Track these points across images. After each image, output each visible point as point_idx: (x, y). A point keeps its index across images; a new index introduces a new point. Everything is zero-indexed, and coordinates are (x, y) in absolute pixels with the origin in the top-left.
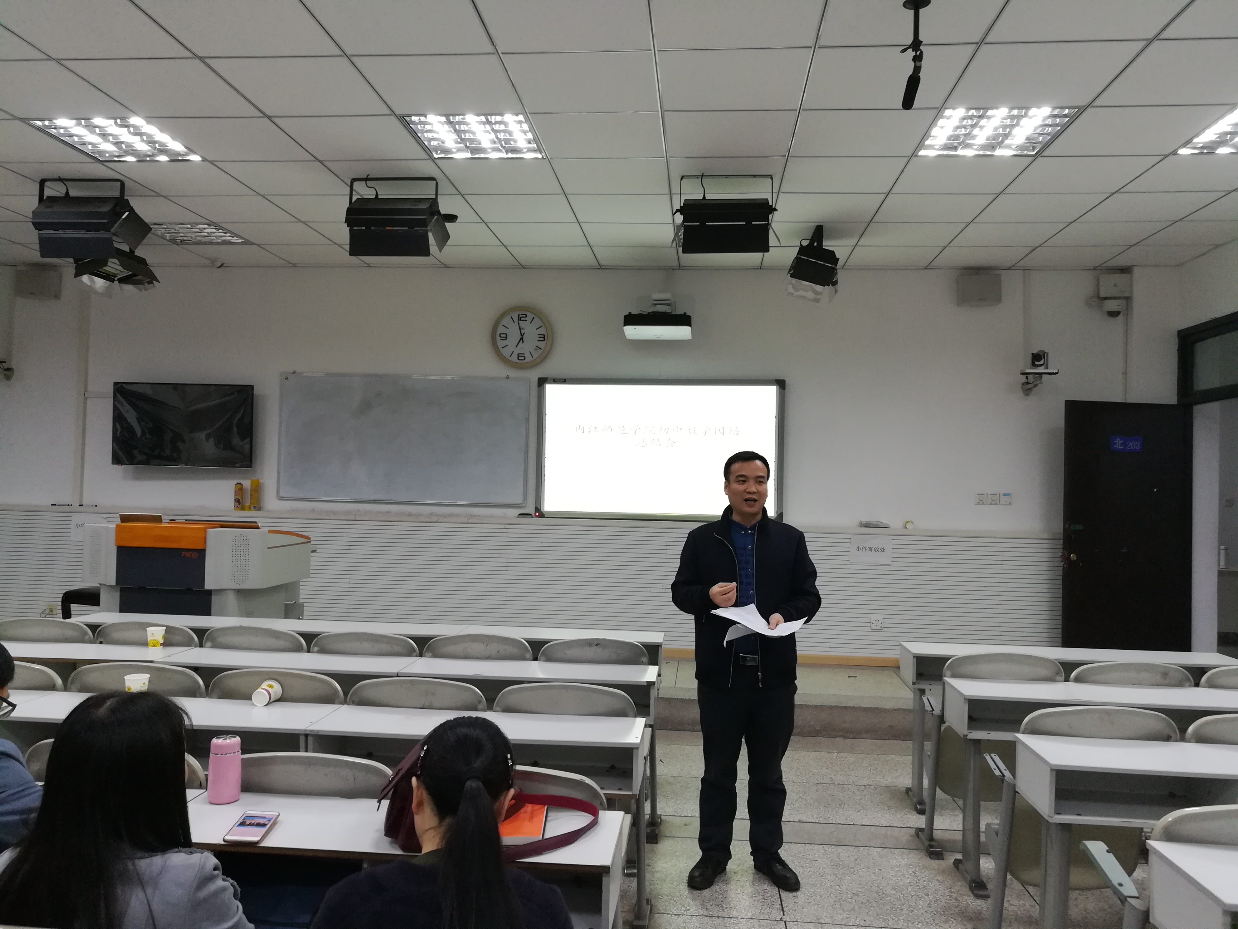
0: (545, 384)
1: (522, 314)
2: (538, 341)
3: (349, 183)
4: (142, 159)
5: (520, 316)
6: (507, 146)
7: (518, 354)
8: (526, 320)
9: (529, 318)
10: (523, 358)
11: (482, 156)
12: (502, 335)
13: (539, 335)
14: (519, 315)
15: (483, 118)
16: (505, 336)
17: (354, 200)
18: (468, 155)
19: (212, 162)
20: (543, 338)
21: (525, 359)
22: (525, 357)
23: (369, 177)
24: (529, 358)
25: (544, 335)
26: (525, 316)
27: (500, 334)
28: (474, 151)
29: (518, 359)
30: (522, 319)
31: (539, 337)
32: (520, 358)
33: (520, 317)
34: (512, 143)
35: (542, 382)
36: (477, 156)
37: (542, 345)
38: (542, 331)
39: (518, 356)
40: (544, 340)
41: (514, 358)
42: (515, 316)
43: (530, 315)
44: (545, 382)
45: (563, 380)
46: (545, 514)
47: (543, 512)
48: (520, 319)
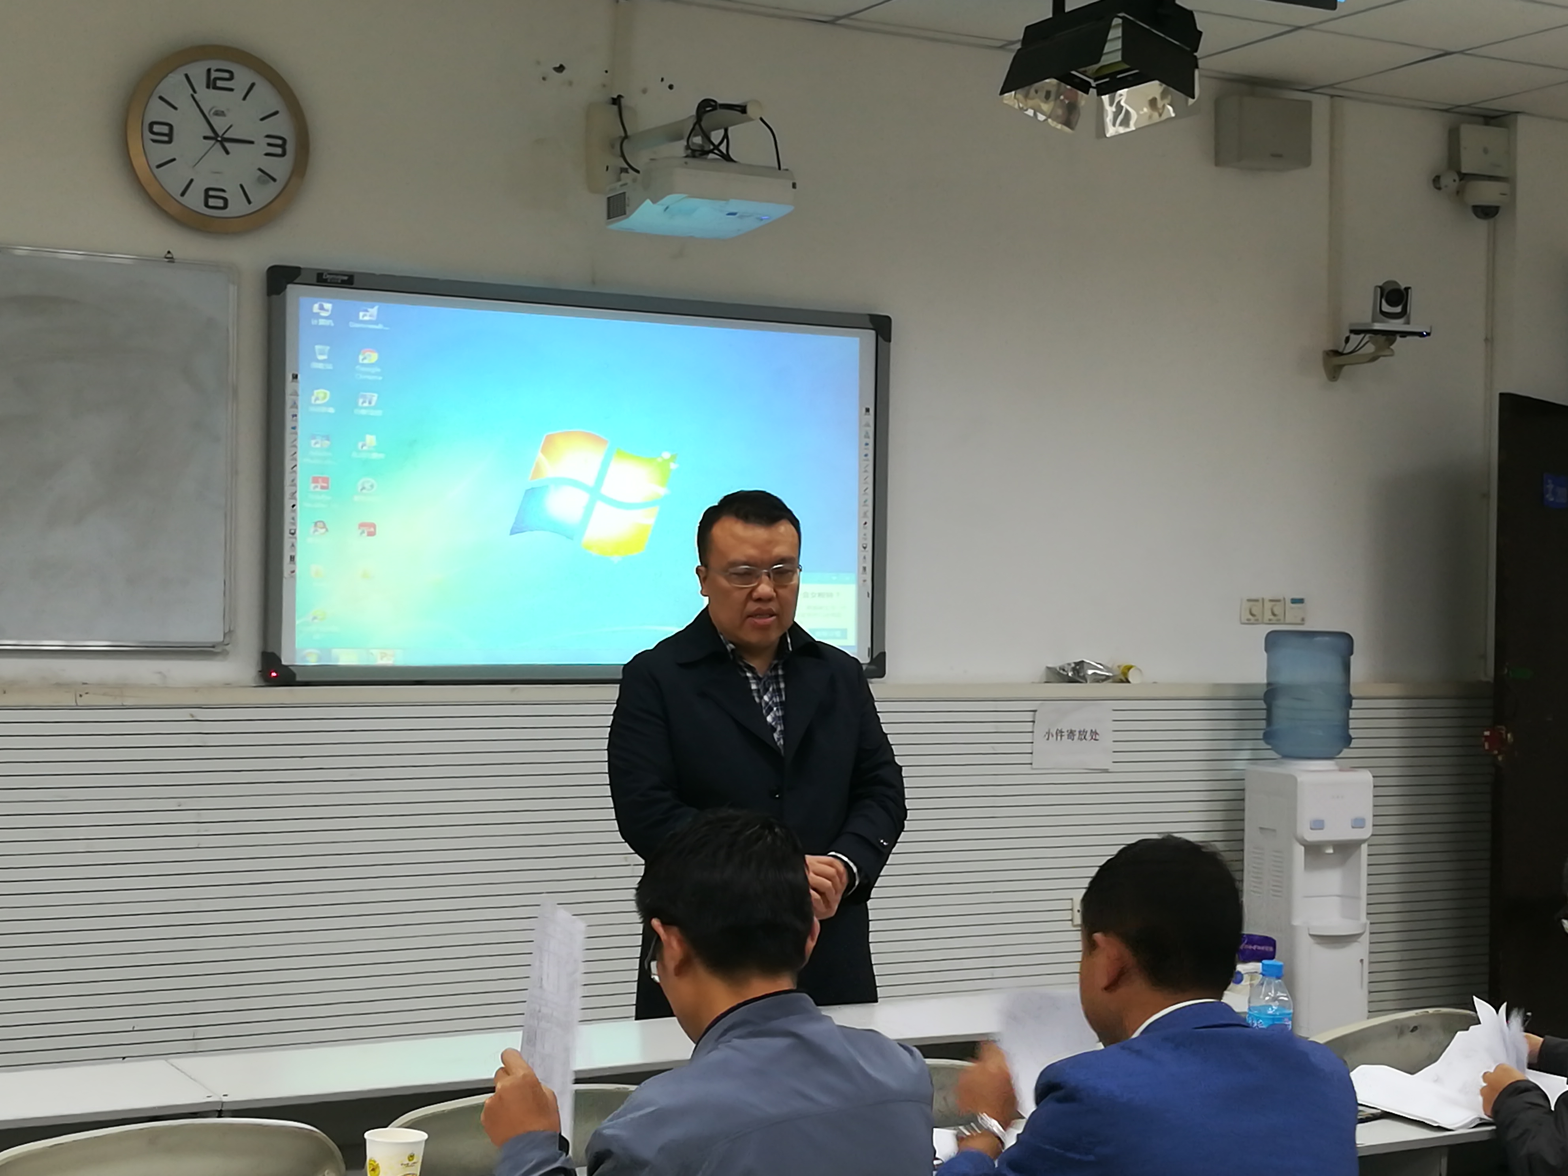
0: (292, 290)
1: (217, 70)
2: (267, 154)
5: (214, 75)
7: (207, 190)
8: (231, 90)
9: (240, 85)
10: (221, 203)
12: (156, 128)
13: (268, 136)
14: (209, 71)
16: (165, 129)
20: (280, 147)
21: (225, 206)
22: (225, 200)
24: (237, 207)
25: (284, 140)
26: (226, 75)
27: (152, 124)
29: (207, 205)
30: (220, 84)
31: (269, 145)
32: (212, 202)
33: (212, 77)
35: (281, 280)
37: (276, 167)
38: (281, 127)
39: (207, 196)
40: (283, 154)
41: (194, 200)
42: (197, 72)
43: (243, 77)
44: (292, 282)
45: (346, 278)
46: (293, 675)
47: (286, 667)
48: (211, 84)
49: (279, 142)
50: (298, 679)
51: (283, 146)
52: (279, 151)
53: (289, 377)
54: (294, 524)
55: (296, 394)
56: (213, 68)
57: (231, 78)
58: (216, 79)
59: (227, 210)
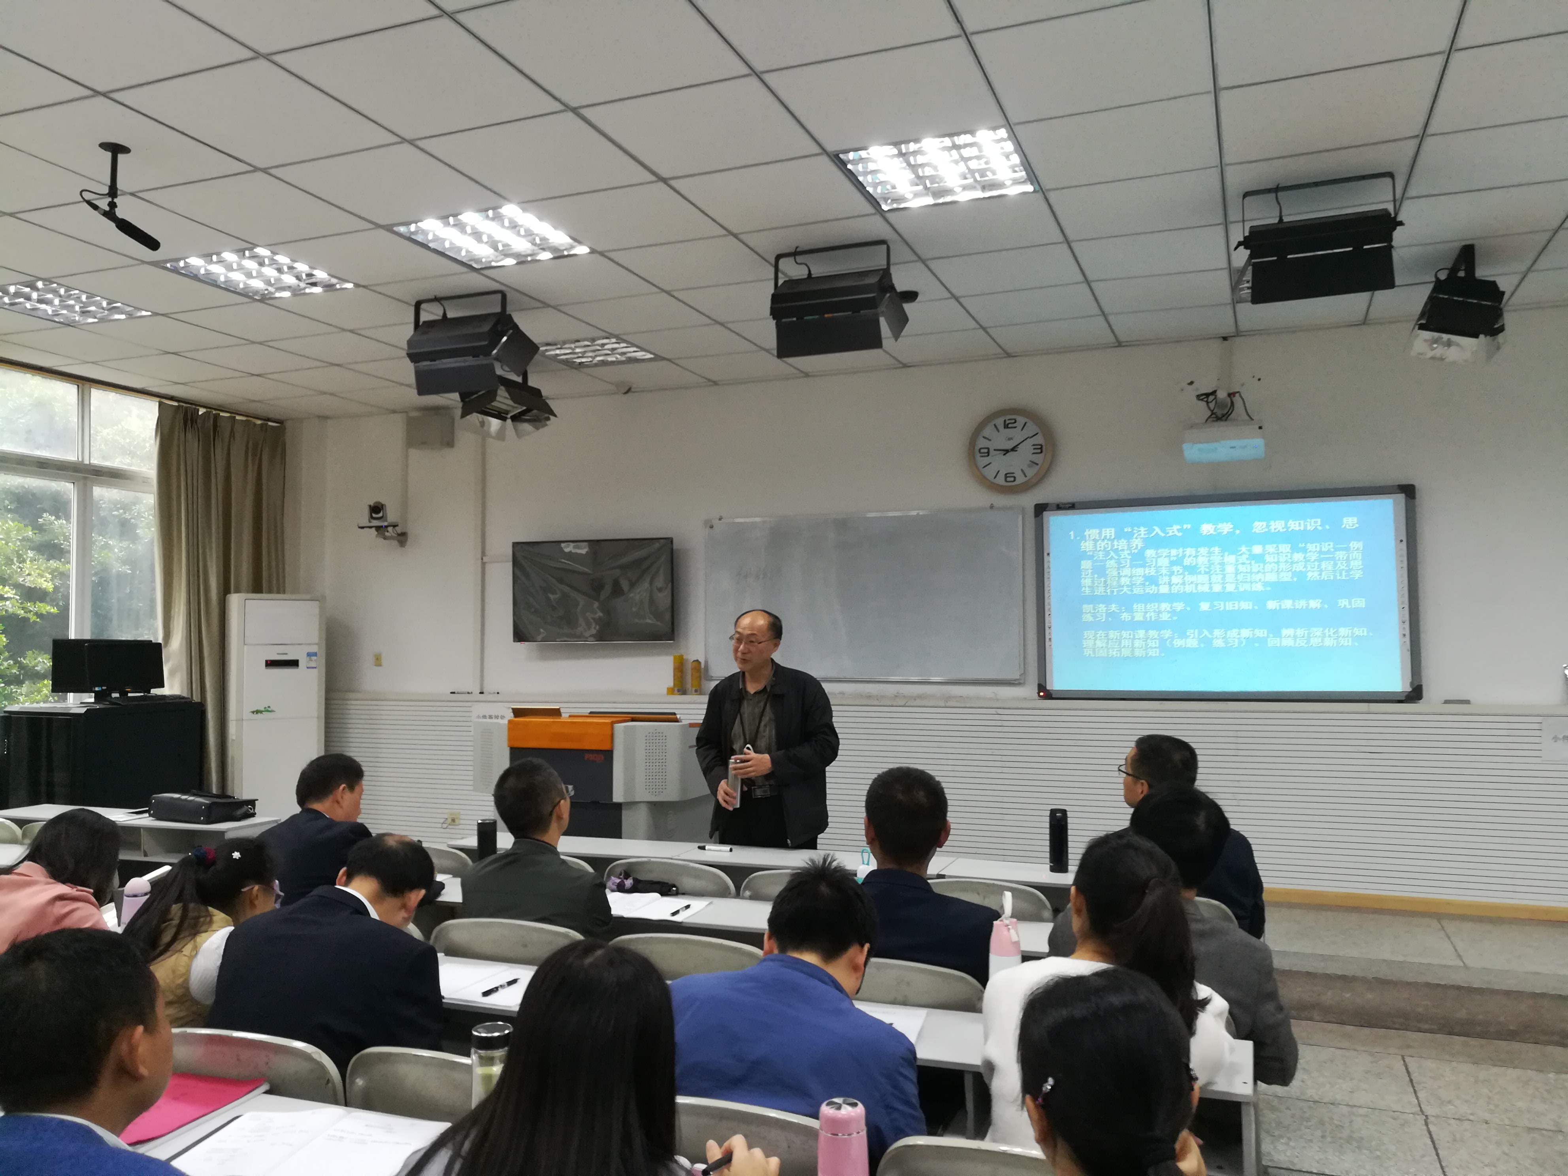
0: (1045, 513)
1: (1008, 419)
2: (1034, 453)
3: (773, 261)
4: (522, 260)
5: (1007, 422)
6: (983, 179)
7: (1006, 474)
8: (1015, 427)
9: (1019, 424)
10: (1012, 479)
11: (948, 199)
12: (982, 451)
13: (1034, 445)
14: (1005, 421)
15: (947, 142)
16: (986, 451)
17: (780, 282)
18: (929, 200)
19: (602, 254)
20: (1040, 449)
21: (1014, 481)
22: (1015, 477)
23: (798, 250)
24: (1020, 479)
25: (1041, 445)
26: (1013, 421)
27: (980, 450)
28: (937, 194)
29: (1006, 481)
30: (1010, 426)
31: (1035, 449)
32: (1008, 479)
34: (988, 173)
35: (1040, 509)
36: (941, 201)
37: (1039, 459)
38: (1039, 440)
39: (1006, 476)
40: (1041, 452)
41: (1000, 480)
42: (1000, 422)
43: (1021, 420)
44: (1045, 510)
45: (1070, 505)
47: (1049, 690)
48: (1006, 426)
49: (1039, 447)
51: (1041, 448)
52: (1039, 451)
53: (1045, 554)
55: (1049, 562)
57: (1015, 422)
58: (1009, 424)
59: (1016, 482)
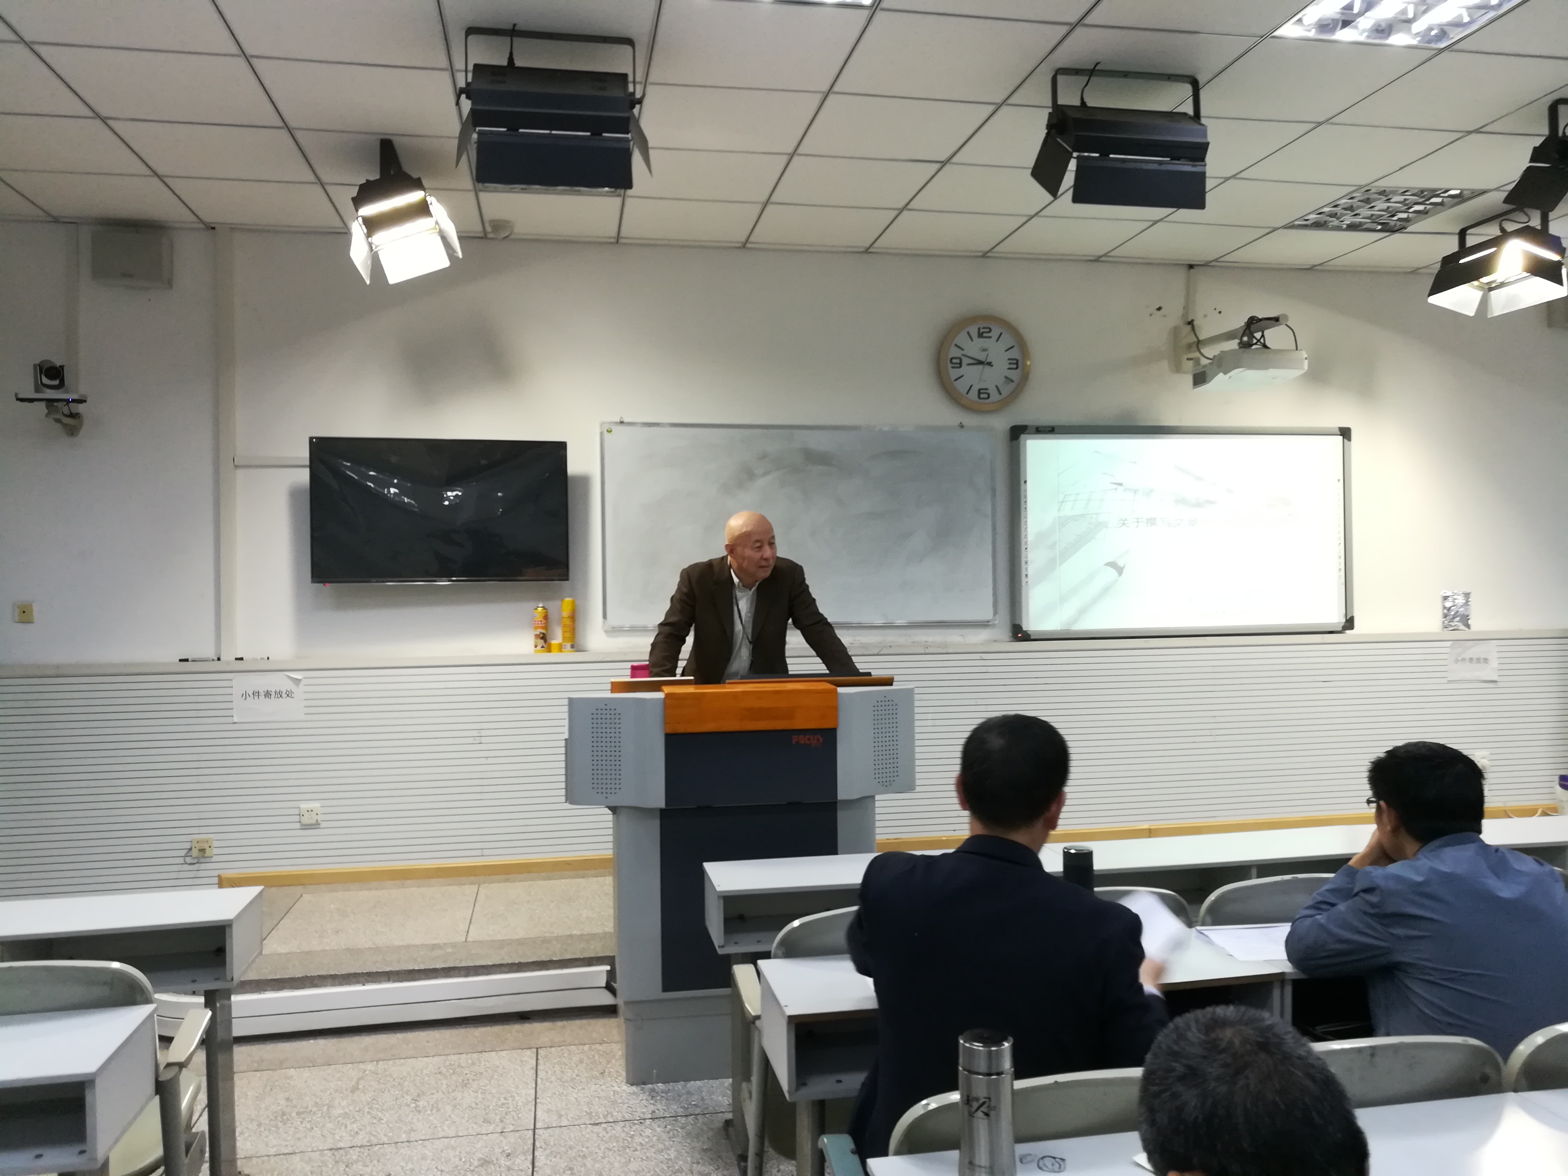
0: (1023, 437)
2: (1009, 369)
3: (1049, 76)
5: (982, 330)
7: (979, 390)
8: (990, 337)
9: (994, 334)
10: (986, 396)
12: (954, 361)
13: (1009, 359)
14: (979, 329)
16: (958, 361)
19: (875, 12)
20: (1015, 364)
21: (988, 398)
22: (989, 394)
24: (995, 397)
25: (1017, 361)
26: (988, 330)
27: (952, 359)
29: (979, 397)
30: (985, 335)
32: (982, 396)
33: (981, 332)
35: (1017, 432)
37: (1013, 375)
38: (1015, 354)
39: (979, 393)
40: (1017, 368)
41: (973, 396)
42: (974, 331)
43: (996, 330)
44: (1023, 433)
45: (1050, 429)
46: (1029, 635)
47: (1026, 631)
48: (980, 335)
49: (1015, 362)
50: (1032, 637)
54: (1027, 558)
55: (1026, 490)
56: (982, 327)
57: (990, 331)
58: (983, 333)
59: (990, 399)
